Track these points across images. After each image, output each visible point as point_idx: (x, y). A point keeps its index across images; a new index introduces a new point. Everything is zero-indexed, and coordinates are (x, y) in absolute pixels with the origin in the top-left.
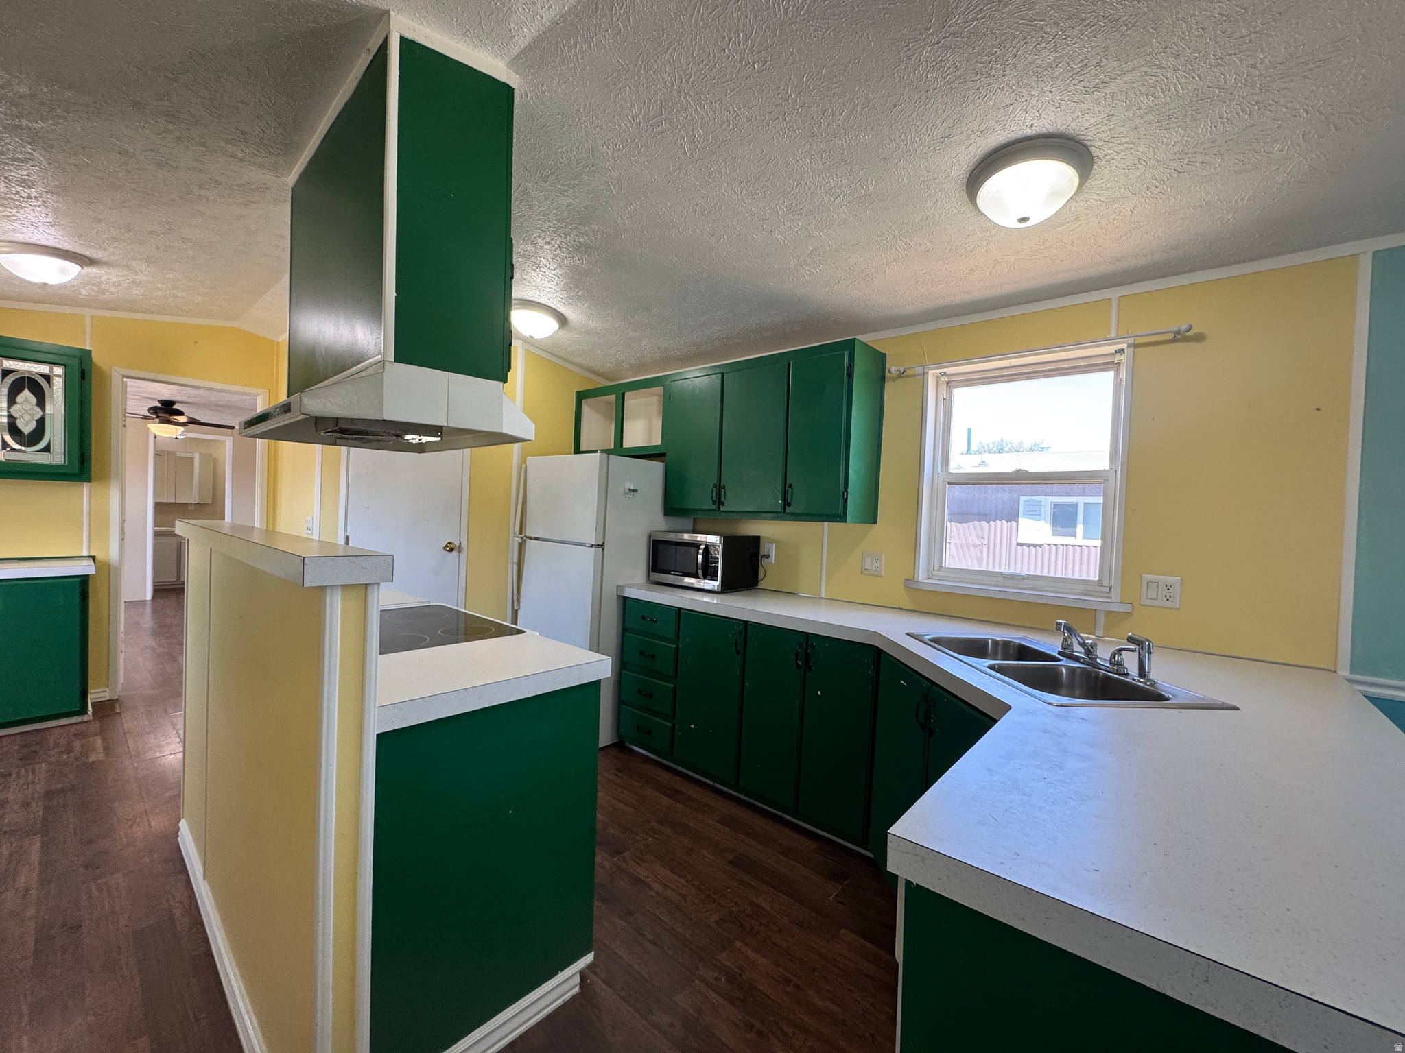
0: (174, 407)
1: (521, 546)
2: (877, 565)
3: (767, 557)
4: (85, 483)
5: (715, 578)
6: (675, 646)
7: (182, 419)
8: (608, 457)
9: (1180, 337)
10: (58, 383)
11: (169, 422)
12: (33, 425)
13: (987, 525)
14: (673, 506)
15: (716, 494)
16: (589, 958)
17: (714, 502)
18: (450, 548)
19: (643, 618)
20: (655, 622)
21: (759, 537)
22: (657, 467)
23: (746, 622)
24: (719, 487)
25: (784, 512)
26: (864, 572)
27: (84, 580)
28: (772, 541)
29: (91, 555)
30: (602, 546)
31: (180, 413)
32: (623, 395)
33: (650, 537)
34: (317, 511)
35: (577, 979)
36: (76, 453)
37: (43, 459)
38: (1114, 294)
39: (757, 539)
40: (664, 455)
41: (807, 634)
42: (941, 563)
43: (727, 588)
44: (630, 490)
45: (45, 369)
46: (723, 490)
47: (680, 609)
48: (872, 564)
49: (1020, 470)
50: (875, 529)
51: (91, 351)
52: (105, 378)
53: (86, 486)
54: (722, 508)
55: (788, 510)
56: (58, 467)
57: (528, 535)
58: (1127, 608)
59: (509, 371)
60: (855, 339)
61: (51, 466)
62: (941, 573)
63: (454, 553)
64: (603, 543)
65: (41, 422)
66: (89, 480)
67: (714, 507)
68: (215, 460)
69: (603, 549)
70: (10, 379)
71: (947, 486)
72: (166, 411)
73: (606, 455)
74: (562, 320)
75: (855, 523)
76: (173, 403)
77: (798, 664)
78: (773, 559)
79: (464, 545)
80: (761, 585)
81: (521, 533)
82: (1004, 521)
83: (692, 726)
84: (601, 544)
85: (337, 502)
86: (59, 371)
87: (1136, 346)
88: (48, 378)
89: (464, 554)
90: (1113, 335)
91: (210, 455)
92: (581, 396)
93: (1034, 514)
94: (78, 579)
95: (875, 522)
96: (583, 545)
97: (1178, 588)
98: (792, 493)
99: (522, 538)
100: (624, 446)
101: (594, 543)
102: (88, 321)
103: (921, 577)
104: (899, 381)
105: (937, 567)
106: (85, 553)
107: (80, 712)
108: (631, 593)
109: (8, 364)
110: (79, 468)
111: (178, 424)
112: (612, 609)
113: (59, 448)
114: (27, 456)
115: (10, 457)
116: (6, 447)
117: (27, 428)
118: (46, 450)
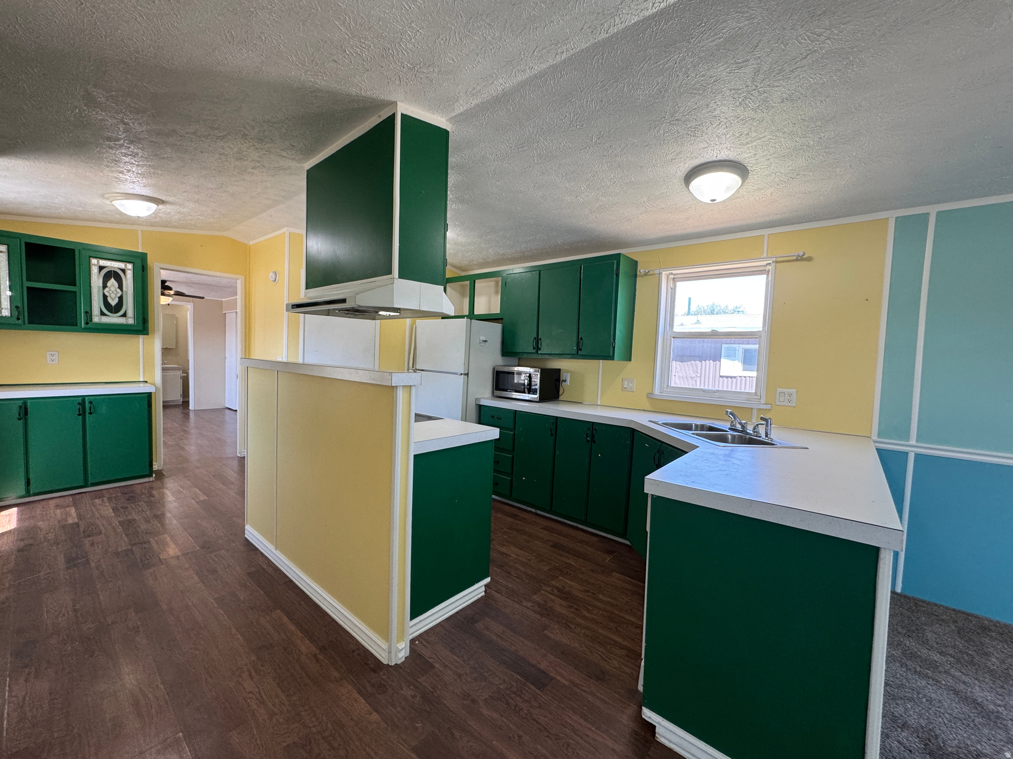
0: (166, 284)
2: (631, 385)
3: (565, 381)
4: (140, 336)
5: (535, 393)
6: (512, 433)
7: (172, 292)
8: (471, 321)
9: (800, 259)
10: (130, 274)
11: (164, 295)
12: (116, 300)
13: (700, 363)
14: (508, 349)
15: (535, 343)
16: (488, 580)
17: (534, 348)
19: (493, 417)
20: (500, 419)
21: (559, 370)
22: (498, 327)
23: (557, 418)
24: (537, 340)
25: (578, 354)
26: (623, 389)
27: (149, 395)
28: (568, 372)
29: (145, 380)
30: (467, 374)
31: (170, 289)
32: (474, 281)
33: (494, 369)
34: (285, 353)
35: (483, 589)
36: (141, 318)
37: (122, 321)
38: (766, 232)
39: (558, 371)
40: (502, 319)
41: (593, 423)
42: (668, 384)
43: (542, 399)
44: (483, 341)
45: (122, 265)
46: (540, 341)
47: (516, 411)
48: (628, 384)
49: (714, 330)
50: (630, 365)
51: (146, 254)
52: (151, 269)
53: (142, 337)
54: (539, 352)
55: (580, 353)
56: (131, 325)
57: (418, 368)
58: (768, 407)
60: (619, 254)
61: (127, 325)
62: (668, 390)
64: (468, 373)
65: (121, 298)
66: (145, 334)
67: (534, 351)
68: (177, 319)
69: (468, 376)
70: (104, 272)
71: (672, 339)
72: (163, 287)
73: (470, 320)
75: (618, 360)
76: (166, 282)
77: (587, 440)
78: (568, 382)
80: (561, 398)
81: (413, 367)
82: (711, 361)
83: (524, 478)
84: (467, 373)
86: (130, 266)
87: (777, 262)
88: (124, 271)
90: (765, 256)
91: (175, 315)
93: (731, 356)
94: (146, 395)
95: (630, 360)
96: (456, 374)
97: (794, 396)
98: (582, 343)
99: (414, 370)
100: (475, 314)
101: (463, 373)
102: (140, 234)
103: (657, 392)
104: (645, 277)
105: (665, 386)
106: (141, 380)
107: (150, 475)
108: (484, 402)
109: (103, 263)
110: (142, 327)
111: (169, 296)
112: (473, 412)
113: (130, 313)
114: (114, 319)
115: (105, 320)
116: (102, 314)
117: (113, 302)
118: (124, 315)
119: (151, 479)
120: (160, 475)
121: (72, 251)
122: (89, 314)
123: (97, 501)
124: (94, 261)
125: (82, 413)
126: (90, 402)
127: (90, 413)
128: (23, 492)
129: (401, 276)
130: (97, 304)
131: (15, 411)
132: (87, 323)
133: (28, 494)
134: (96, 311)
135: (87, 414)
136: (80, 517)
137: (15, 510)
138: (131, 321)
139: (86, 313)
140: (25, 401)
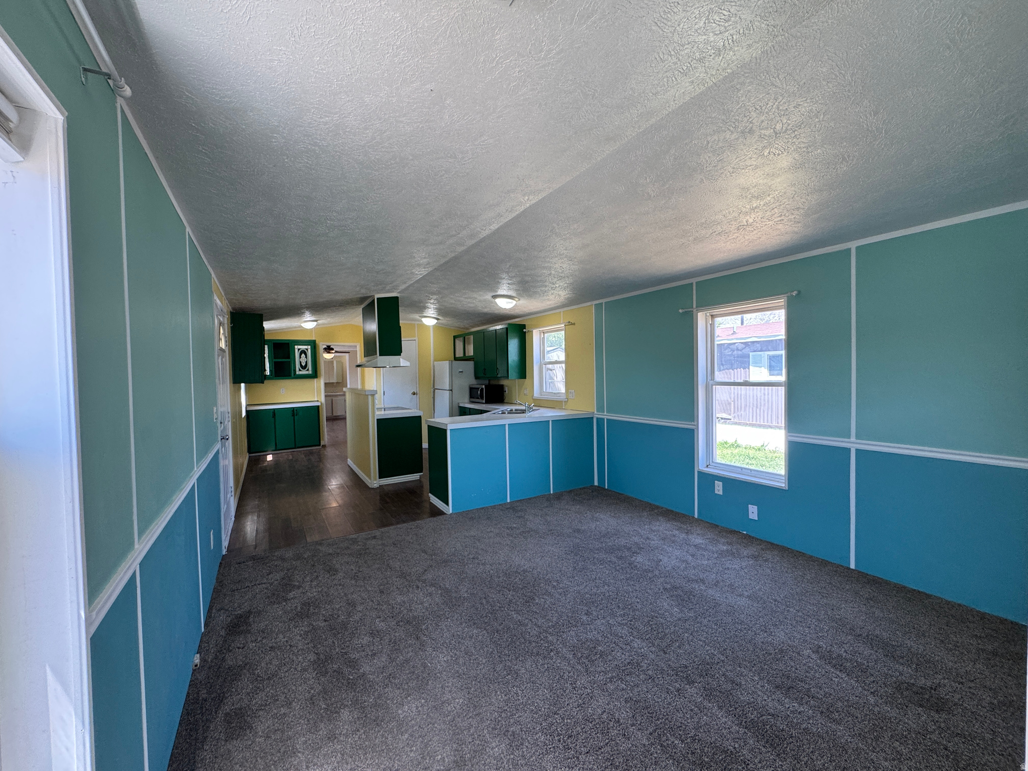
1: (434, 392)
3: (505, 391)
5: (483, 399)
7: (333, 351)
8: (454, 361)
9: (570, 324)
10: (309, 350)
11: (330, 353)
12: (305, 363)
14: (476, 376)
16: (422, 474)
18: (414, 394)
22: (472, 363)
25: (500, 376)
26: (525, 394)
27: (318, 406)
28: (507, 386)
29: (318, 400)
31: (333, 349)
32: (465, 338)
33: (469, 386)
34: (375, 383)
35: (419, 476)
38: (562, 310)
39: (502, 386)
40: (476, 358)
43: (487, 402)
44: (461, 371)
45: (306, 347)
48: (526, 392)
50: (526, 381)
51: (315, 340)
52: (318, 346)
53: (315, 379)
56: (310, 374)
58: (567, 400)
59: (401, 352)
62: (543, 394)
63: (415, 395)
64: (452, 389)
65: (306, 362)
66: (317, 378)
67: (484, 376)
68: (342, 363)
69: (452, 391)
70: (300, 351)
72: (329, 349)
73: (451, 361)
74: (437, 319)
76: (330, 346)
78: (507, 392)
79: (418, 392)
82: (742, 369)
85: (380, 380)
86: (309, 347)
87: (566, 325)
89: (418, 396)
90: (563, 322)
91: (340, 361)
92: (455, 337)
93: (758, 364)
95: (526, 378)
96: (447, 390)
97: (574, 394)
99: (434, 389)
100: (466, 357)
101: (449, 389)
104: (529, 333)
105: (542, 392)
106: (316, 400)
107: (319, 445)
108: (461, 405)
109: (300, 347)
110: (315, 375)
111: (332, 353)
112: (456, 410)
113: (310, 369)
114: (304, 372)
115: (301, 373)
116: (300, 370)
117: (303, 364)
118: (308, 370)
119: (320, 447)
120: (324, 446)
121: (289, 344)
122: (295, 371)
123: (299, 454)
124: (296, 347)
125: (293, 415)
126: (296, 410)
127: (296, 415)
128: (274, 449)
129: (380, 355)
130: (298, 366)
131: (271, 414)
132: (294, 375)
133: (276, 450)
134: (297, 369)
135: (295, 416)
136: (293, 457)
137: (271, 455)
138: (310, 372)
139: (294, 370)
140: (274, 409)
